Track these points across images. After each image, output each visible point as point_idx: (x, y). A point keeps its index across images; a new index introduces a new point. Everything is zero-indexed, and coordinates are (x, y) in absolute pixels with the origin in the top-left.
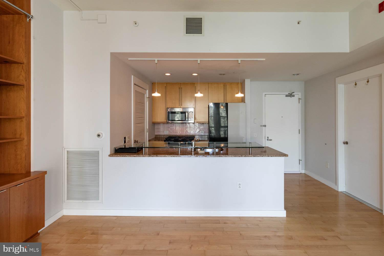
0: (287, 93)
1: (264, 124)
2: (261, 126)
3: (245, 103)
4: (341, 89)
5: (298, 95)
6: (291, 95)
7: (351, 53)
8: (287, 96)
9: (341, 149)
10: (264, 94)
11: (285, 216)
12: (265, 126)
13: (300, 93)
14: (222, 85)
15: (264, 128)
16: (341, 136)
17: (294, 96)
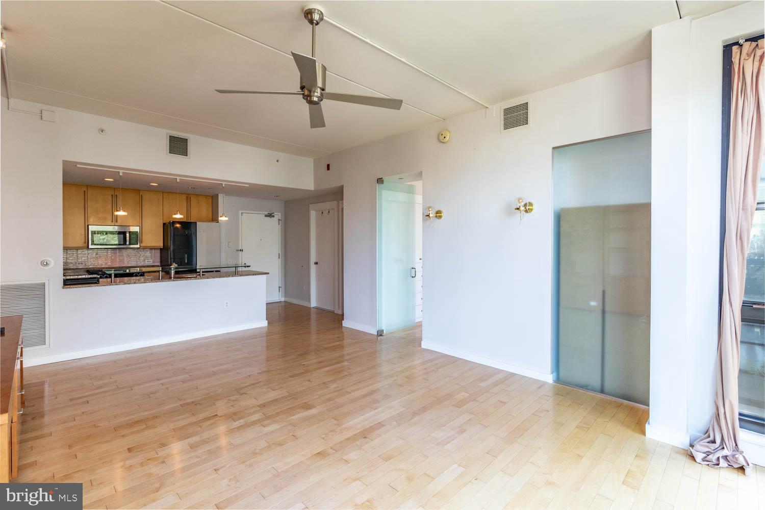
0: (266, 213)
1: (240, 248)
2: (237, 251)
3: (218, 222)
4: (313, 214)
5: (278, 216)
6: (270, 215)
7: (314, 191)
8: (266, 216)
9: (313, 269)
10: (241, 212)
11: (267, 325)
12: (242, 250)
13: (280, 214)
14: (184, 197)
15: (241, 252)
16: (313, 258)
17: (273, 216)
